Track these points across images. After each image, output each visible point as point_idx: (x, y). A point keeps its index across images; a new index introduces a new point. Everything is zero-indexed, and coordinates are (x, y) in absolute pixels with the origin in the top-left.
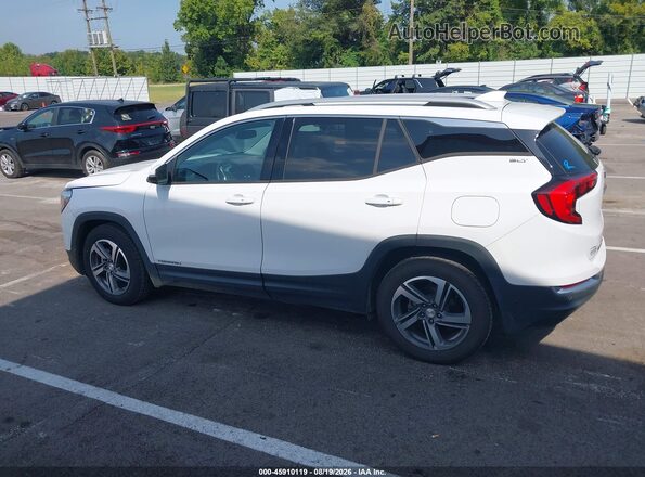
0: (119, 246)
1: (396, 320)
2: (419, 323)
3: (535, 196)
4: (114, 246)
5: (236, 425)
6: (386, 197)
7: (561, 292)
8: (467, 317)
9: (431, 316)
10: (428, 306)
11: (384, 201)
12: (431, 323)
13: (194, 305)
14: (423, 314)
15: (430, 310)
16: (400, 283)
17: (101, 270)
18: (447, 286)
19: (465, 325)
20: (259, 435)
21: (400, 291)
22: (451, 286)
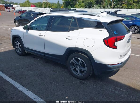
0: (20, 43)
1: (71, 67)
2: (76, 69)
3: (104, 40)
4: (19, 43)
5: (24, 86)
6: (70, 37)
7: (109, 66)
8: (86, 69)
9: (78, 67)
10: (78, 65)
11: (69, 38)
12: (78, 69)
13: (34, 58)
14: (76, 67)
15: (78, 66)
16: (72, 59)
17: (17, 48)
18: (82, 61)
19: (85, 71)
20: (27, 90)
21: (72, 60)
22: (83, 61)
